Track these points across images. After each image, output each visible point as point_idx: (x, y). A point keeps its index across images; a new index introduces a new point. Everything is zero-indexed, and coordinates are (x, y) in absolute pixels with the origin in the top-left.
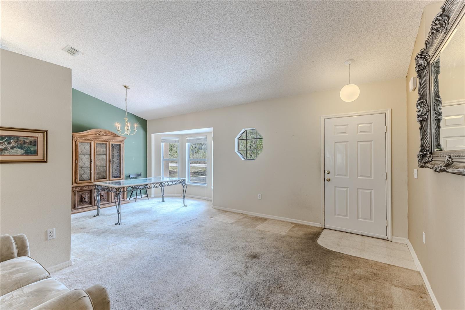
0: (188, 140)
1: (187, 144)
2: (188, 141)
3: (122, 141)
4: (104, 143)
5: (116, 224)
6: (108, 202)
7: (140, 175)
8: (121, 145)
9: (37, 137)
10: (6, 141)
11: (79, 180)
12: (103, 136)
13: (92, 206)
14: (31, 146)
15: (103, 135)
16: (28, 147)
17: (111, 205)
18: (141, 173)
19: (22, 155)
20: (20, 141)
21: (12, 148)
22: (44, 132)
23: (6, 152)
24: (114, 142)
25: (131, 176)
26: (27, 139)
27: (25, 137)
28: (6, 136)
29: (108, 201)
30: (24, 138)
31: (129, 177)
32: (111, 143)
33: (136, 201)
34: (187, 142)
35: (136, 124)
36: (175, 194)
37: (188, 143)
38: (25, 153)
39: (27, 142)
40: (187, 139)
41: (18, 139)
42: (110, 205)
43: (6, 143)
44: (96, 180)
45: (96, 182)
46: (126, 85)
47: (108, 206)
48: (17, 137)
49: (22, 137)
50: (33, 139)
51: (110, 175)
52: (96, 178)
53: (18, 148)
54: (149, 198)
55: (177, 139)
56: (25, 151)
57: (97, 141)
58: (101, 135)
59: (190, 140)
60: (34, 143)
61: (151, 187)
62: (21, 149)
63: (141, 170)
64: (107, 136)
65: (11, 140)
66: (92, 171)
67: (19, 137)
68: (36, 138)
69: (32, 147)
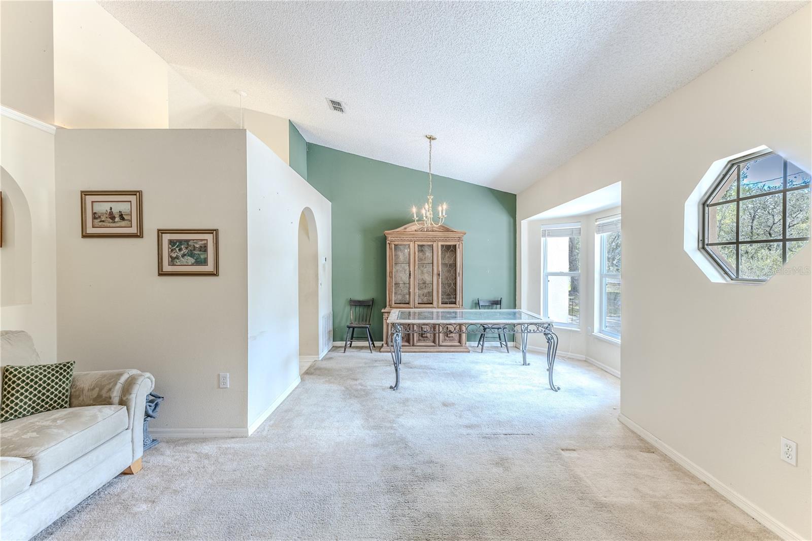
0: (599, 226)
1: (597, 237)
2: (601, 229)
3: (460, 239)
4: (429, 243)
5: (391, 387)
6: (433, 344)
7: (496, 303)
8: (457, 246)
9: (207, 240)
10: (177, 247)
11: (394, 303)
12: (428, 233)
13: (410, 346)
14: (201, 252)
15: (427, 231)
16: (199, 254)
17: (438, 350)
18: (501, 298)
19: (192, 265)
20: (190, 247)
21: (183, 256)
22: (214, 232)
23: (177, 261)
24: (446, 241)
25: (481, 304)
26: (196, 243)
27: (195, 241)
28: (178, 241)
29: (434, 342)
30: (194, 243)
31: (477, 304)
32: (440, 244)
33: (483, 351)
34: (598, 232)
35: (445, 203)
36: (568, 352)
37: (600, 235)
38: (195, 262)
39: (197, 248)
40: (597, 223)
41: (188, 244)
42: (435, 350)
43: (177, 249)
44: (417, 305)
45: (417, 308)
46: (429, 134)
47: (432, 350)
48: (187, 241)
49: (192, 241)
50: (203, 242)
51: (438, 299)
52: (417, 302)
53: (188, 256)
54: (509, 348)
55: (578, 226)
56: (196, 260)
57: (418, 241)
58: (424, 231)
59: (604, 225)
60: (204, 248)
61: (530, 330)
62: (191, 257)
63: (503, 293)
64: (433, 231)
65: (181, 245)
66: (411, 290)
67: (189, 240)
68: (206, 242)
69: (202, 254)
